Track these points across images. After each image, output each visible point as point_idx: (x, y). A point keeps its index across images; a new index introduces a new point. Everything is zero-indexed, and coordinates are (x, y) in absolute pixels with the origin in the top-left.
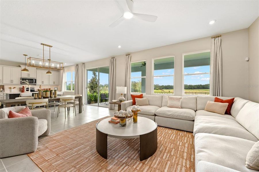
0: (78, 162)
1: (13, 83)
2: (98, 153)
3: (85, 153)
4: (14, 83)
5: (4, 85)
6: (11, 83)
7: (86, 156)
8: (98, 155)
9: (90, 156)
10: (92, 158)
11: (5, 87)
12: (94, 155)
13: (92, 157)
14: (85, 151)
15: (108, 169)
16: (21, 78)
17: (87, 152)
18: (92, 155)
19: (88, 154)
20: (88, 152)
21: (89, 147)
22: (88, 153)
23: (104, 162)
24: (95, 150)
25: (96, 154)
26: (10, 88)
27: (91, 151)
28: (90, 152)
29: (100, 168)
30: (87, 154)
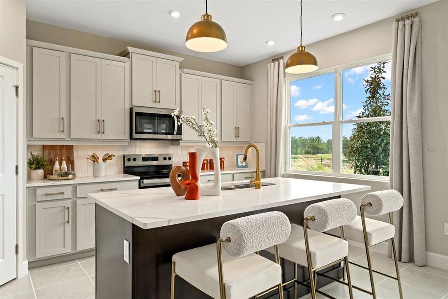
1: (104, 136)
4: (109, 135)
5: (71, 146)
6: (99, 136)
11: (77, 155)
16: (131, 109)
26: (95, 159)
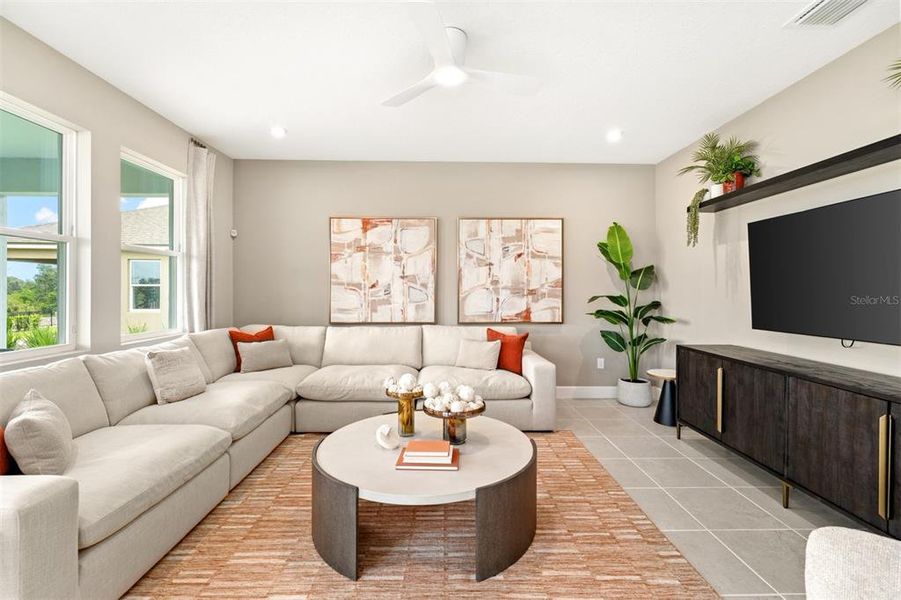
0: (602, 544)
2: (534, 534)
3: (569, 561)
7: (573, 549)
8: (542, 529)
9: (563, 541)
10: (560, 531)
12: (550, 537)
13: (561, 534)
14: (566, 566)
15: (547, 495)
17: (563, 558)
18: (554, 540)
19: (565, 551)
20: (559, 557)
21: (545, 573)
22: (562, 551)
23: (543, 508)
24: (536, 549)
25: (540, 535)
27: (549, 554)
28: (553, 554)
29: (560, 504)
30: (566, 554)
